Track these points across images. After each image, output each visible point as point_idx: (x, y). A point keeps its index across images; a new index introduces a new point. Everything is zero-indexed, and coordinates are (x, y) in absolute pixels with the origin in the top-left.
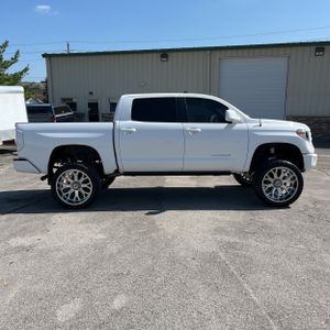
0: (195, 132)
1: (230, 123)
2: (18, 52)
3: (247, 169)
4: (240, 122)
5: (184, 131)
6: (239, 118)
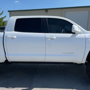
0: (52, 39)
1: (74, 33)
2: (3, 11)
3: (84, 61)
4: (80, 33)
5: (46, 38)
6: (80, 31)
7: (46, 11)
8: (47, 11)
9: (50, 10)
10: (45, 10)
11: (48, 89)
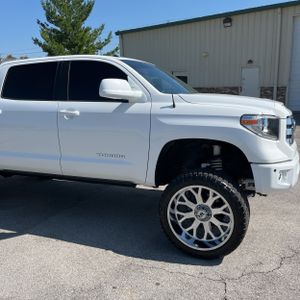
0: (72, 116)
4: (140, 100)
5: (58, 115)
6: (139, 93)
7: (225, 22)
8: (230, 21)
9: (240, 17)
10: (223, 19)
11: (54, 240)
